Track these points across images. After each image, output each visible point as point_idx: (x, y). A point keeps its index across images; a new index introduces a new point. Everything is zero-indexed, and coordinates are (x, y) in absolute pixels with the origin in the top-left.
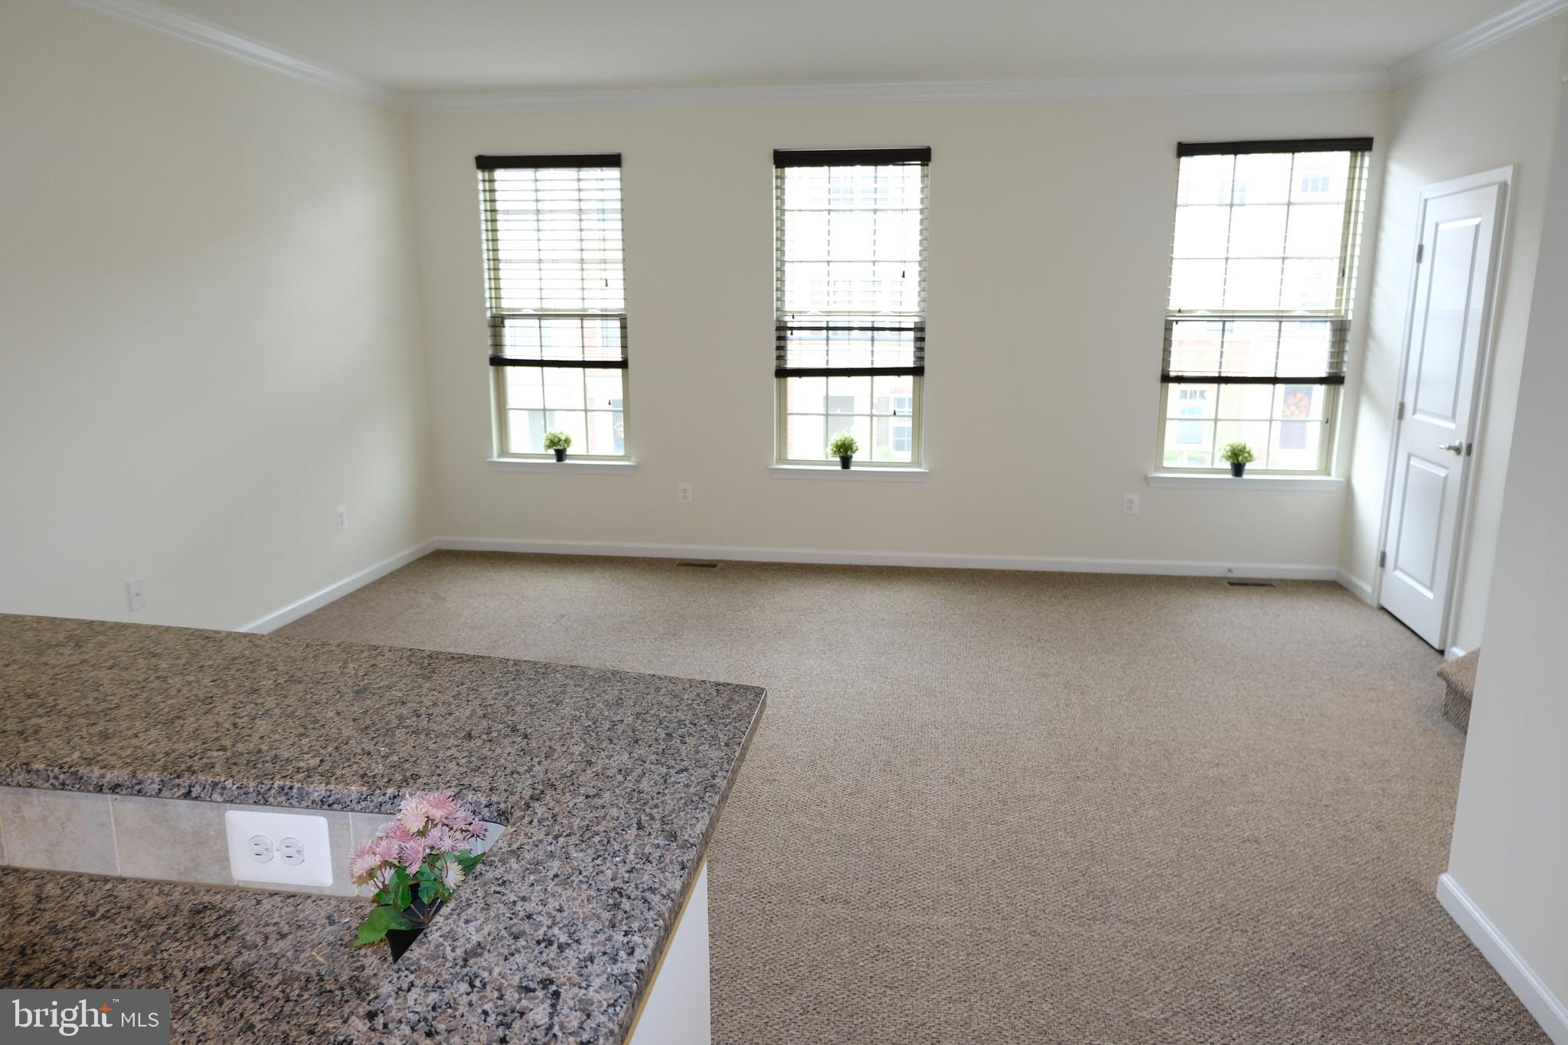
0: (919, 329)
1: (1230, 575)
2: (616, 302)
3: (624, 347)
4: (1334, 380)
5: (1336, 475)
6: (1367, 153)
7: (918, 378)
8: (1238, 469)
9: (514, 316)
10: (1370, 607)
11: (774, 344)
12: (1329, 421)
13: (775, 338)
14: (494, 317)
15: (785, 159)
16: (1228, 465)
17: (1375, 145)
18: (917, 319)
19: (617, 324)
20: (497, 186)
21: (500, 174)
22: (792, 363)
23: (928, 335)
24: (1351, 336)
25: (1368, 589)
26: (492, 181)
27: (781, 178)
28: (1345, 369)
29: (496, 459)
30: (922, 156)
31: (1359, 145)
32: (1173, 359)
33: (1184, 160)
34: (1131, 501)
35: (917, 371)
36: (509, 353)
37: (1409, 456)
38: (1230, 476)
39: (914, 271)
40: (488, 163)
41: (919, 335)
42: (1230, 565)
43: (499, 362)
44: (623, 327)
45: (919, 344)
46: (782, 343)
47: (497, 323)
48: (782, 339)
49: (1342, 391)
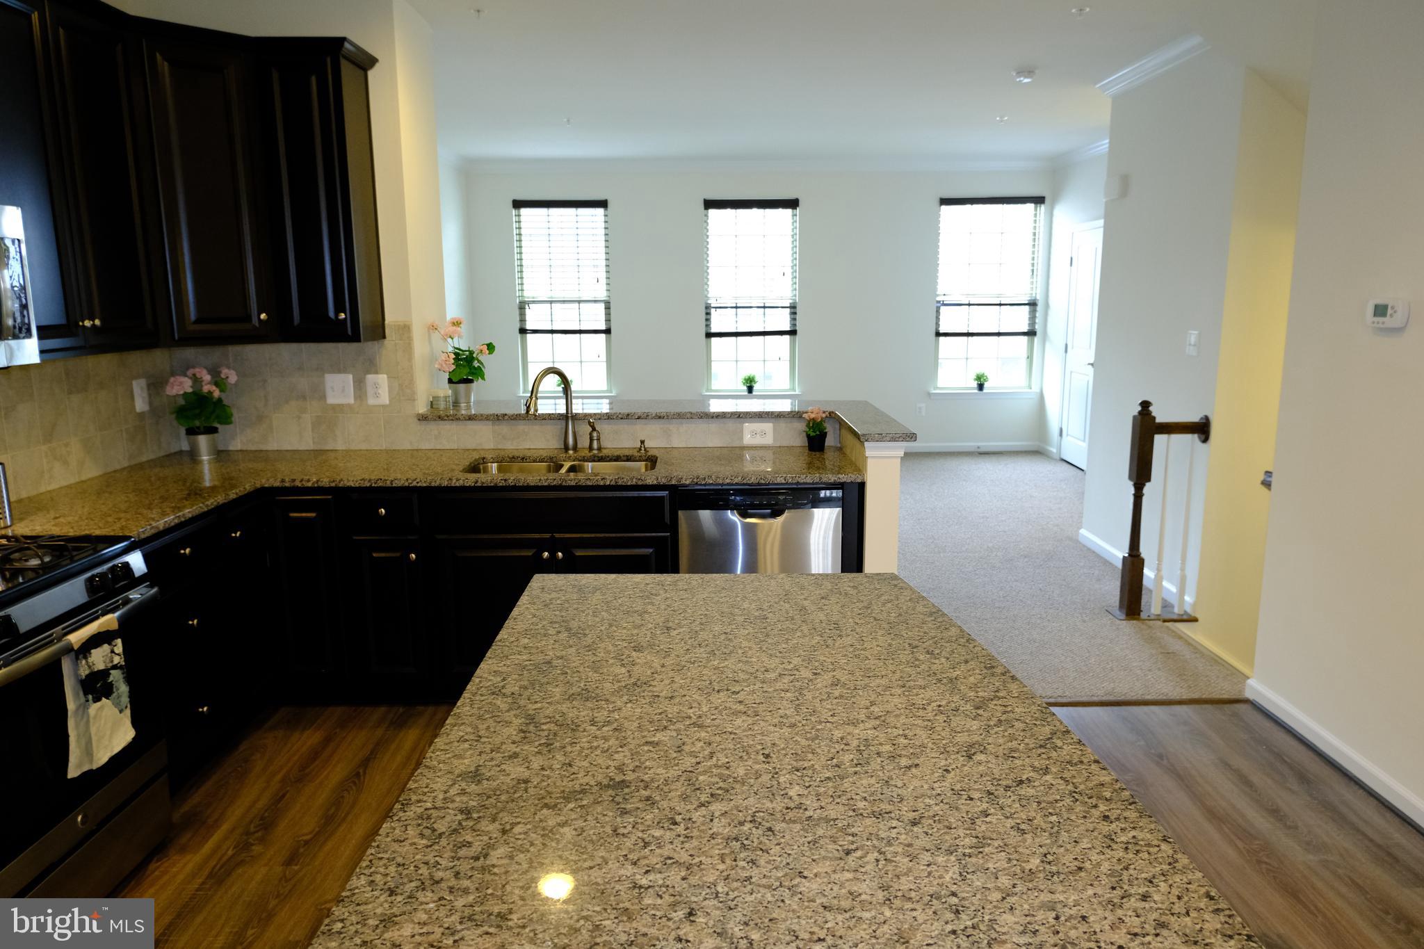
0: (793, 308)
1: (979, 450)
2: (602, 295)
3: (608, 320)
4: (1031, 333)
5: (1036, 389)
6: (1043, 206)
7: (792, 337)
8: (981, 387)
9: (534, 302)
10: (1056, 460)
11: (704, 317)
12: (1030, 357)
13: (704, 313)
14: (520, 302)
15: (710, 204)
16: (975, 384)
17: (1047, 201)
18: (791, 301)
19: (602, 306)
20: (522, 218)
21: (524, 211)
22: (714, 330)
23: (798, 311)
24: (1039, 308)
25: (1054, 450)
26: (519, 216)
27: (706, 216)
28: (1037, 327)
29: (521, 395)
30: (792, 204)
31: (1039, 200)
32: (941, 323)
33: (943, 207)
34: (920, 408)
35: (792, 333)
36: (529, 326)
37: (1071, 372)
38: (976, 391)
39: (789, 271)
40: (518, 204)
41: (793, 310)
42: (980, 444)
43: (523, 331)
44: (608, 308)
45: (793, 316)
46: (708, 317)
47: (522, 307)
48: (708, 314)
49: (1036, 339)
